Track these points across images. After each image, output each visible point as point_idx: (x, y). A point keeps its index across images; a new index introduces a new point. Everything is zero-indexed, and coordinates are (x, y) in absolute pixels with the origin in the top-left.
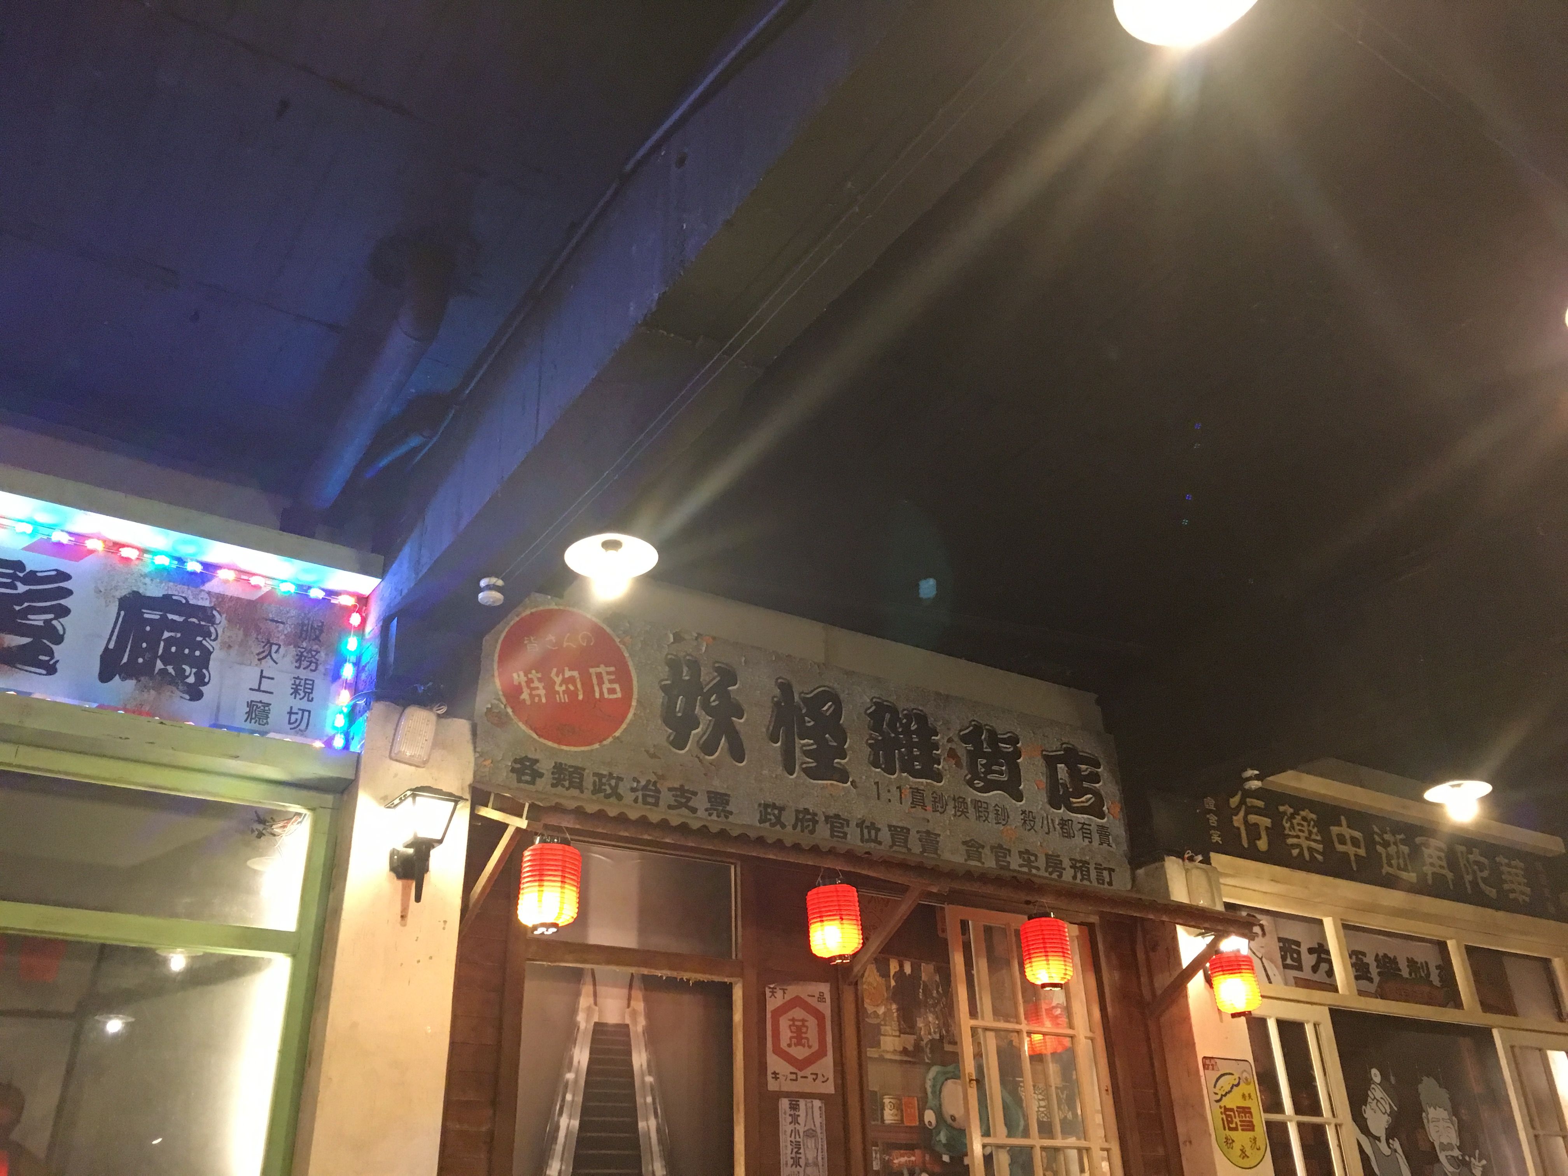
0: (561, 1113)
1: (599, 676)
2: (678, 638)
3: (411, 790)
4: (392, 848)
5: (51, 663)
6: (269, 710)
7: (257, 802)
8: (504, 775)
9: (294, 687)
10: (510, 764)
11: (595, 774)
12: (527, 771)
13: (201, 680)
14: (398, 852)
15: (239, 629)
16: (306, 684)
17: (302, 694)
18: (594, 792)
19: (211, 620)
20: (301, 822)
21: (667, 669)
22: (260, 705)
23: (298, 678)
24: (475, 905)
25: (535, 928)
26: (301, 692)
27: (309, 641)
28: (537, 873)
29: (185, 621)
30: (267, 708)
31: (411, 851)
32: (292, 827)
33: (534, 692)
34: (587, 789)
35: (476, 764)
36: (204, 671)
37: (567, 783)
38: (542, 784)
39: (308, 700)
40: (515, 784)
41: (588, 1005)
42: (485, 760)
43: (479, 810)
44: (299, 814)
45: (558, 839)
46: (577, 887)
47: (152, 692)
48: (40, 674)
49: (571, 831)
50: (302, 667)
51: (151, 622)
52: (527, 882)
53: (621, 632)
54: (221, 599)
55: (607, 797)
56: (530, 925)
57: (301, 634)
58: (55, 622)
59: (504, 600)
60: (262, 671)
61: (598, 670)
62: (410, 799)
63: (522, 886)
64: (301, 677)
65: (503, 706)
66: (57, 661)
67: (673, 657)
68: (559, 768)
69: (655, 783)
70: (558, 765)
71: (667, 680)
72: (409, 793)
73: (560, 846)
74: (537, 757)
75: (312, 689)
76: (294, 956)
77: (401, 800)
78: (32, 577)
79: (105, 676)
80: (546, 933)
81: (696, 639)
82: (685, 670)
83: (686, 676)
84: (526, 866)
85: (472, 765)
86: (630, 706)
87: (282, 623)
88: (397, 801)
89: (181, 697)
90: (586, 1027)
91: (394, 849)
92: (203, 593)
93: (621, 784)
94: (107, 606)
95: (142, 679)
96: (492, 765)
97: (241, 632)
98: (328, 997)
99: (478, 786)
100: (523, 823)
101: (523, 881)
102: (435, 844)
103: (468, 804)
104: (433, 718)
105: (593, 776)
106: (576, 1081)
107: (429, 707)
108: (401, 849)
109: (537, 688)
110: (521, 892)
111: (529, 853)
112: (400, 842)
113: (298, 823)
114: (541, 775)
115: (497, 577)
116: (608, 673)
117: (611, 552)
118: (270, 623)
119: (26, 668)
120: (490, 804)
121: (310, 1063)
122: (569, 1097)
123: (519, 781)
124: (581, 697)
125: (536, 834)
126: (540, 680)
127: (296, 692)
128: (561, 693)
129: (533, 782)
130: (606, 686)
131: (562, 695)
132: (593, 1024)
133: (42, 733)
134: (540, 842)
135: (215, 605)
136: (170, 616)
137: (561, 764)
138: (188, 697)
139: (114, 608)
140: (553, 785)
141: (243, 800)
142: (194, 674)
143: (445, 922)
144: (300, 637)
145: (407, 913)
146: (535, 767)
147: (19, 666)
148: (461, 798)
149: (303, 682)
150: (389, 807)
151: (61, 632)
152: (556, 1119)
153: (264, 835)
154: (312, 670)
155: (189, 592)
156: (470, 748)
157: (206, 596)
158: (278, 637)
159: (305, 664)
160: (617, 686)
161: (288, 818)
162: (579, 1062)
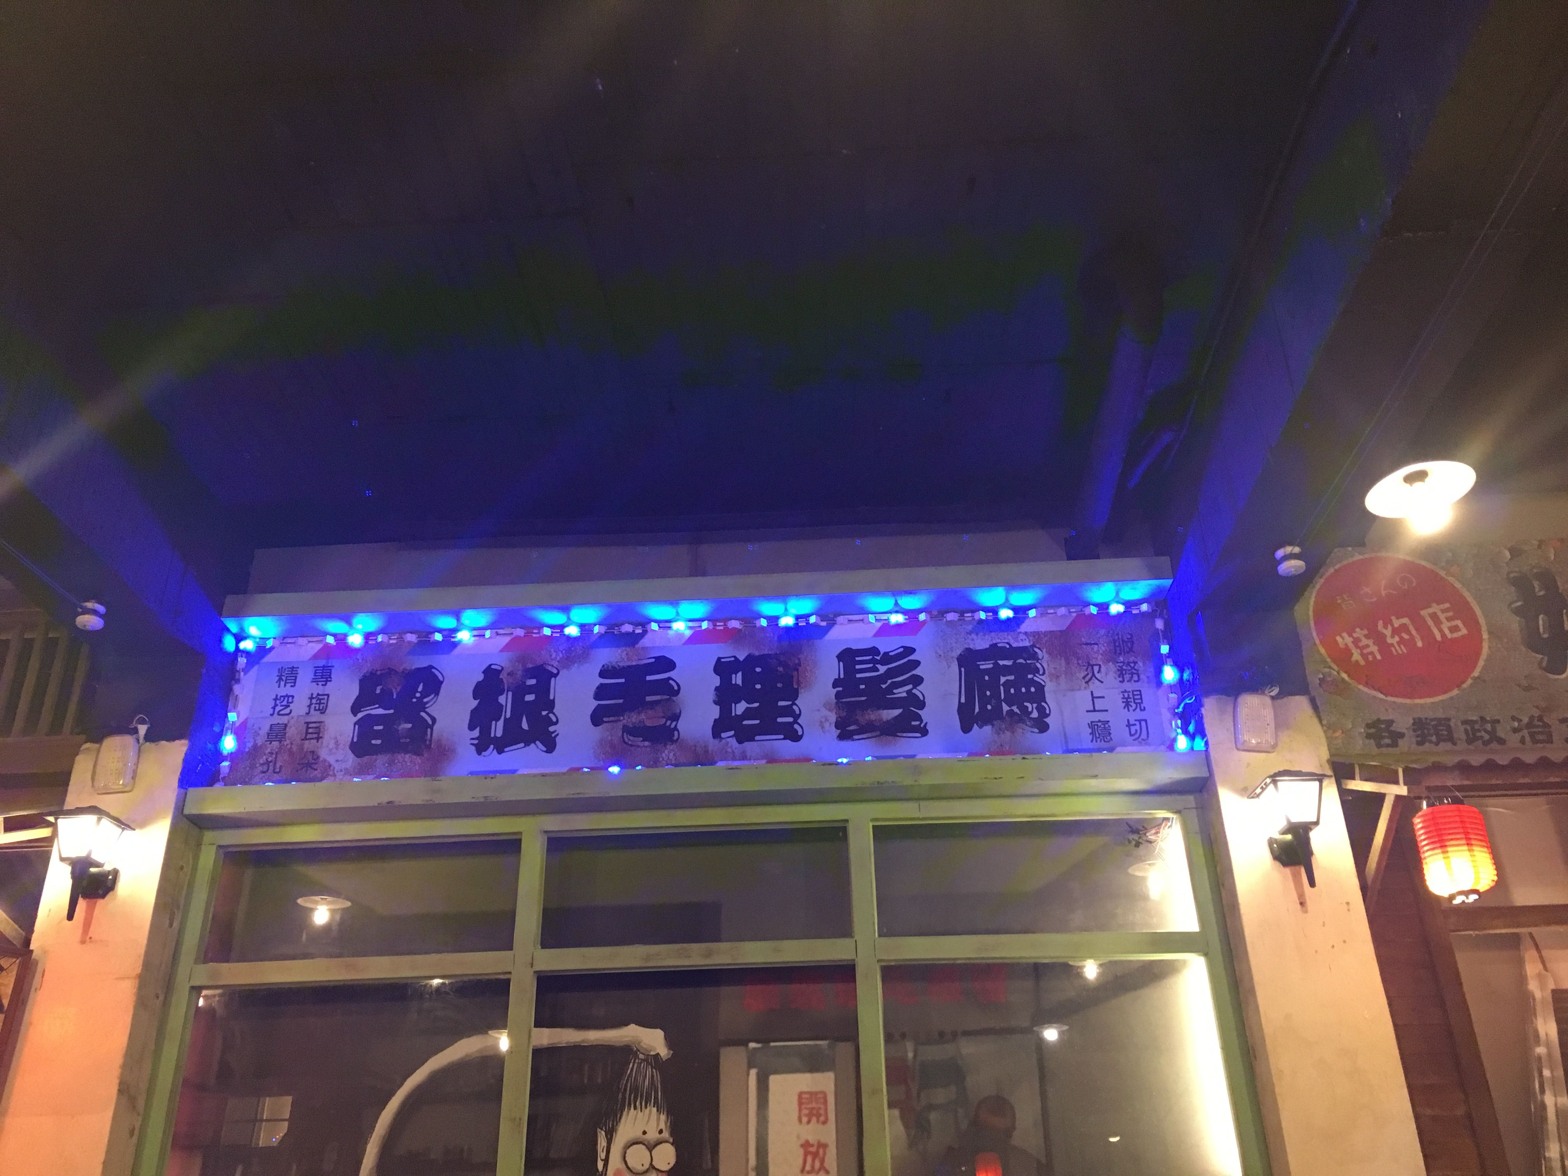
0: (1543, 1091)
1: (1434, 616)
2: (1515, 552)
3: (1270, 777)
4: (1268, 837)
5: (922, 726)
6: (1109, 726)
7: (1125, 814)
8: (1360, 744)
9: (1125, 700)
10: (1363, 730)
11: (1465, 722)
12: (1384, 734)
13: (1043, 713)
14: (1276, 840)
15: (1061, 659)
16: (1134, 695)
17: (1134, 706)
18: (1470, 741)
19: (1035, 656)
20: (1171, 826)
21: (1513, 589)
22: (1099, 724)
23: (1125, 691)
24: (1374, 881)
25: (1452, 897)
26: (1132, 704)
27: (1125, 654)
28: (1436, 839)
29: (1014, 663)
30: (1107, 726)
31: (1289, 837)
32: (1164, 832)
33: (1365, 651)
34: (1460, 739)
35: (1327, 738)
36: (1043, 704)
37: (1434, 738)
38: (1407, 744)
39: (1141, 710)
40: (1375, 751)
41: (1537, 971)
42: (1334, 732)
43: (1346, 785)
44: (1167, 819)
45: (1447, 800)
46: (1487, 847)
47: (1008, 733)
48: (917, 737)
49: (1460, 788)
50: (1126, 680)
51: (986, 671)
52: (1428, 850)
53: (1443, 564)
54: (1036, 635)
55: (1486, 743)
56: (1446, 895)
57: (1116, 650)
58: (914, 691)
59: (1306, 566)
60: (1092, 692)
61: (1430, 610)
62: (1272, 786)
63: (1423, 856)
64: (1128, 690)
65: (1335, 673)
66: (926, 723)
67: (1516, 574)
68: (1419, 725)
69: (1540, 718)
70: (1417, 720)
71: (1516, 601)
72: (1268, 780)
73: (1454, 807)
74: (1391, 717)
75: (1141, 699)
76: (1206, 955)
77: (1263, 789)
78: (887, 658)
79: (967, 729)
80: (1467, 901)
81: (1539, 547)
82: (1536, 584)
83: (1540, 591)
84: (1421, 834)
85: (1324, 740)
86: (1481, 640)
87: (1096, 644)
88: (1258, 791)
89: (1032, 732)
90: (1542, 996)
91: (1271, 838)
92: (1021, 635)
93: (1499, 728)
94: (949, 667)
95: (995, 722)
96: (1344, 735)
97: (1063, 662)
98: (1252, 991)
99: (1336, 759)
100: (1402, 790)
101: (1422, 851)
102: (1312, 827)
103: (1333, 780)
104: (1268, 701)
105: (1462, 724)
106: (1549, 1055)
107: (1260, 691)
108: (1277, 836)
109: (1367, 646)
110: (1424, 862)
111: (1419, 820)
112: (1275, 829)
113: (1169, 828)
114: (1402, 735)
115: (1290, 544)
116: (1443, 611)
117: (1418, 485)
118: (1085, 646)
119: (905, 735)
120: (1357, 776)
121: (1255, 1057)
122: (1546, 1073)
123: (1379, 746)
124: (1420, 644)
125: (1420, 798)
126: (1367, 637)
127: (1127, 705)
128: (1396, 645)
129: (1395, 745)
130: (1445, 626)
131: (1398, 648)
132: (1550, 991)
133: (932, 787)
134: (1428, 806)
135: (1034, 642)
136: (1001, 663)
137: (1420, 719)
138: (1037, 731)
139: (955, 666)
140: (1420, 743)
141: (1112, 814)
142: (1036, 708)
143: (1348, 903)
144: (1115, 653)
145: (1305, 899)
146: (1392, 728)
147: (899, 734)
148: (1324, 776)
149: (1131, 694)
150: (1253, 797)
151: (921, 698)
152: (1539, 1097)
153: (1141, 843)
154: (1135, 681)
155: (1010, 637)
156: (1315, 721)
157: (1024, 637)
158: (1097, 658)
159: (1127, 677)
160: (1458, 623)
161: (1159, 824)
162: (1547, 1035)
